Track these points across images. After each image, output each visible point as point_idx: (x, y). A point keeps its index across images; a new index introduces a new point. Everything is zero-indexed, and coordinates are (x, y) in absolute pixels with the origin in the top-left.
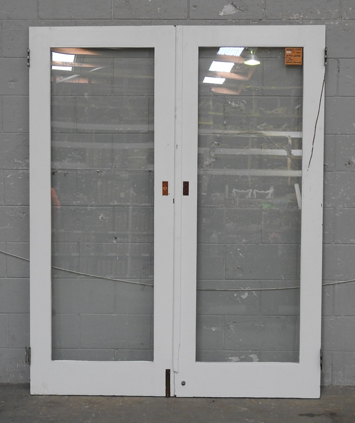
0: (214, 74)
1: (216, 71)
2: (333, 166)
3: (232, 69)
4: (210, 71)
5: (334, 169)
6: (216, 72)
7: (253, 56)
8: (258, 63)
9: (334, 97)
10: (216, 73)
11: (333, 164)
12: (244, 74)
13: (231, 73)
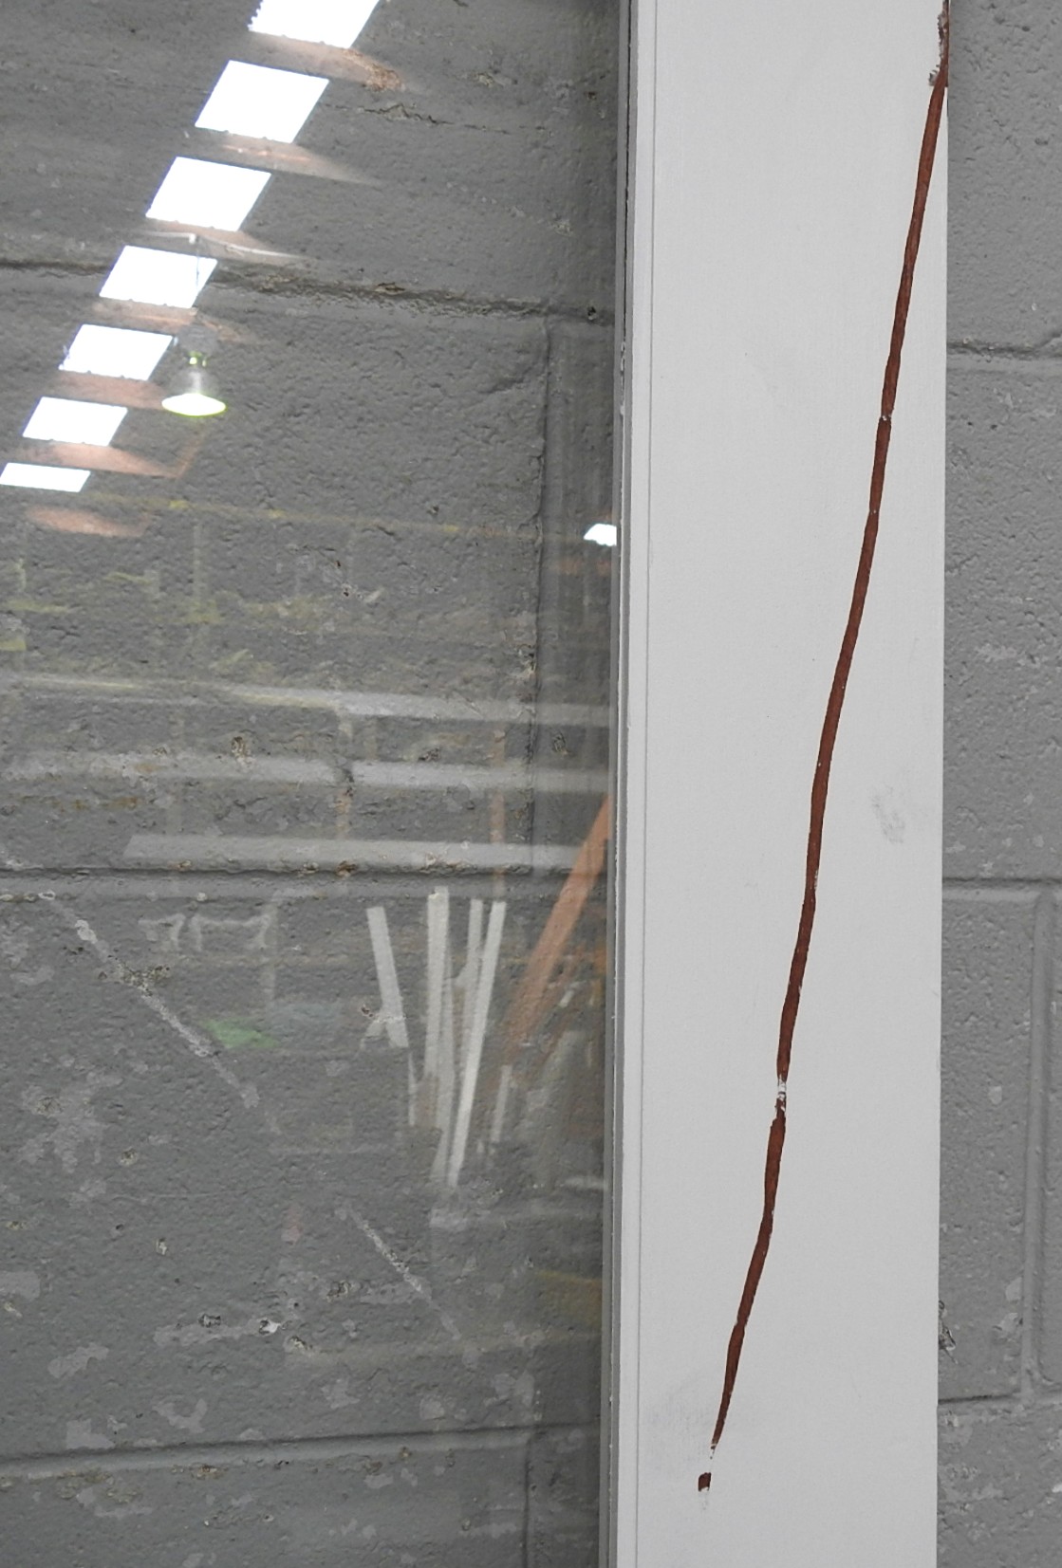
0: (46, 454)
1: (51, 440)
2: (1006, 1323)
3: (117, 435)
4: (28, 439)
5: (1028, 1362)
6: (51, 444)
7: (197, 377)
8: (216, 407)
9: (1030, 366)
10: (53, 447)
11: (1012, 1291)
12: (166, 455)
13: (111, 449)
